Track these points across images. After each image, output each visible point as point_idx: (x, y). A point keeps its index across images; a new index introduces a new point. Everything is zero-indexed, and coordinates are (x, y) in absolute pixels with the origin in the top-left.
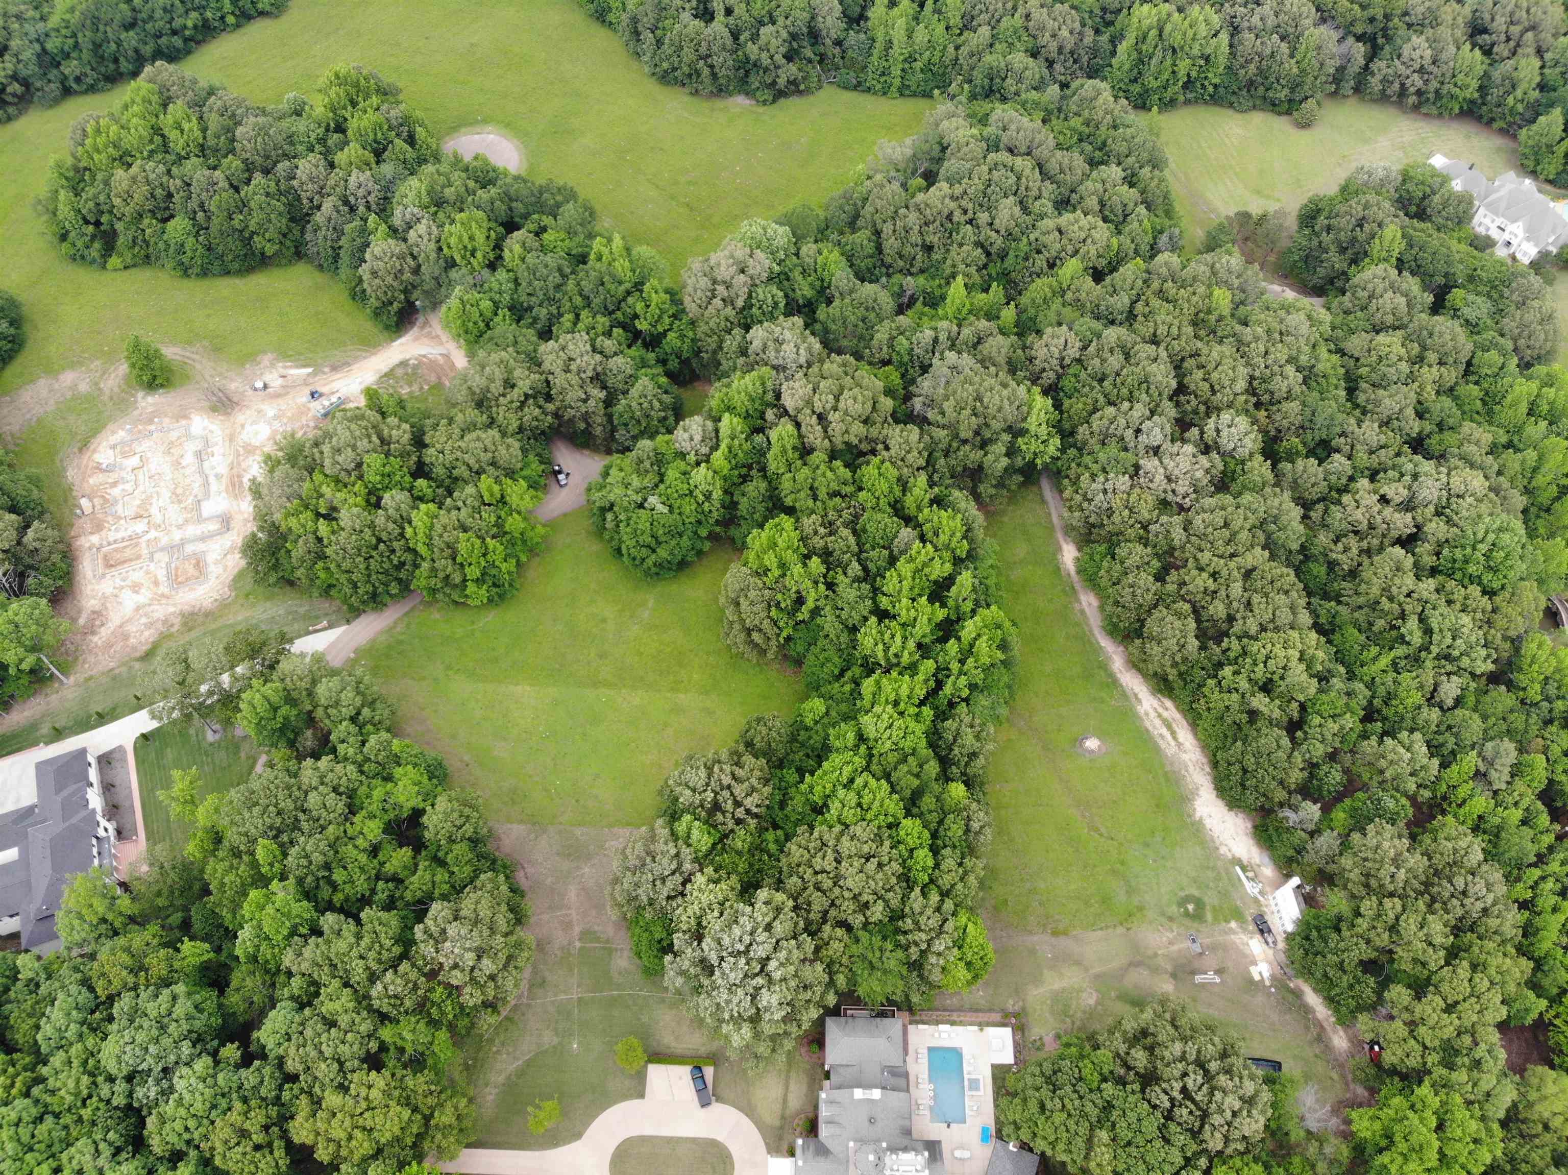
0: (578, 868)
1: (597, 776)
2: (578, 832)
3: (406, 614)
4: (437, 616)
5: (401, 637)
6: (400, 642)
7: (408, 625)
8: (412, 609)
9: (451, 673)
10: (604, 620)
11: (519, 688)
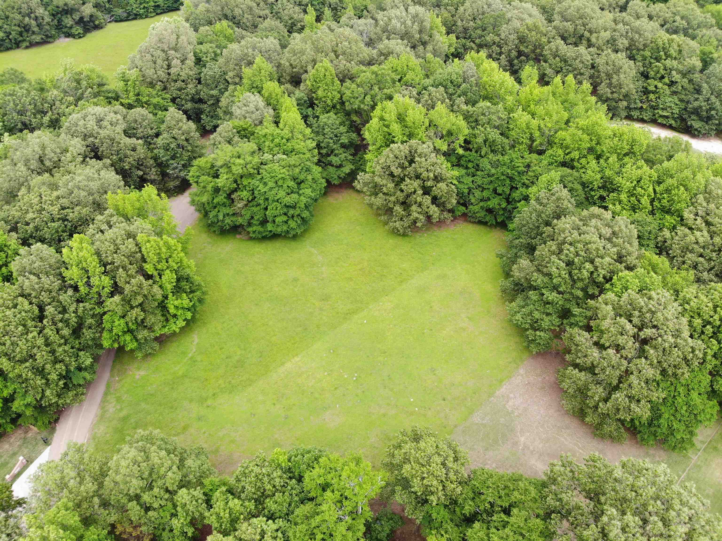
0: (516, 444)
1: (433, 370)
2: (476, 418)
3: (106, 394)
4: (142, 373)
5: (121, 415)
6: (125, 419)
7: (119, 399)
8: (108, 387)
9: (209, 402)
10: (296, 280)
11: (288, 365)
